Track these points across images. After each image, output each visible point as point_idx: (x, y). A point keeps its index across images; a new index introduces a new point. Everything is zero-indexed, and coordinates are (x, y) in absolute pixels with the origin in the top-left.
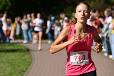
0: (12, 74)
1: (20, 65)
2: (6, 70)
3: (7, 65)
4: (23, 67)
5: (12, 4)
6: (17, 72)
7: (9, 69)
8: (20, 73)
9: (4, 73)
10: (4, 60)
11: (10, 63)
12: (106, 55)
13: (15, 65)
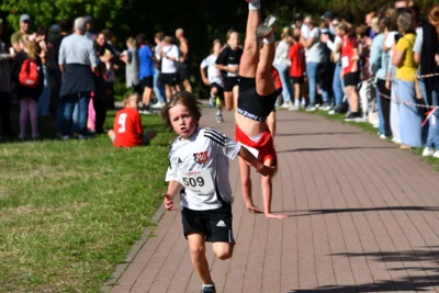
0: (137, 190)
1: (156, 166)
2: (120, 181)
3: (120, 168)
6: (150, 186)
7: (129, 176)
9: (115, 189)
10: (112, 155)
11: (129, 163)
12: (383, 136)
13: (142, 167)
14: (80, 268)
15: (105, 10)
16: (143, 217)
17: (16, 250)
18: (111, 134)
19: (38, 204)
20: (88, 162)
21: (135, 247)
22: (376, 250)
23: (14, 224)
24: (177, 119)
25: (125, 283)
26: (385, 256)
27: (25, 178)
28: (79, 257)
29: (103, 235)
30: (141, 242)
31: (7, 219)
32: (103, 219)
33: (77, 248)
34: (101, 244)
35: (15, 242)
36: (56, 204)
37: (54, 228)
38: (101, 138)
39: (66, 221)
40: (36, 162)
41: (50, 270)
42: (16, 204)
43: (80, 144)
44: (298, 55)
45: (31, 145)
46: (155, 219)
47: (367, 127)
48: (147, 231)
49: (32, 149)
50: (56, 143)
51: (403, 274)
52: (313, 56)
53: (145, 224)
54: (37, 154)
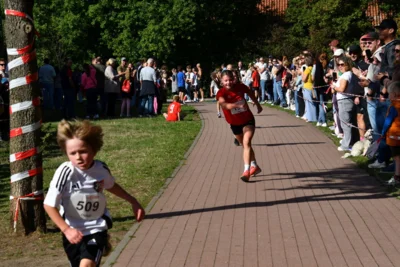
0: (177, 142)
1: (186, 131)
2: (169, 137)
3: (169, 131)
4: (190, 134)
5: (172, 51)
6: (183, 140)
7: (173, 136)
8: (186, 141)
9: (166, 142)
10: (165, 125)
11: (173, 129)
12: (297, 116)
13: (180, 131)
14: (149, 180)
15: (163, 54)
16: (180, 155)
17: (119, 171)
18: (165, 115)
19: (129, 149)
20: (154, 128)
21: (176, 170)
22: (293, 172)
23: (118, 158)
24: (73, 153)
25: (171, 187)
26: (298, 175)
27: (123, 136)
28: (149, 174)
29: (160, 163)
30: (178, 168)
31: (114, 156)
32: (160, 156)
33: (148, 170)
34: (159, 168)
35: (119, 167)
36: (138, 149)
37: (137, 160)
38: (160, 117)
39: (143, 157)
40: (129, 128)
41: (136, 180)
42: (119, 149)
43: (149, 120)
44: (257, 77)
45: (126, 120)
46: (185, 156)
47: (290, 111)
48: (182, 162)
49: (127, 122)
50: (138, 119)
51: (306, 183)
52: (263, 77)
53: (181, 159)
54: (129, 124)
